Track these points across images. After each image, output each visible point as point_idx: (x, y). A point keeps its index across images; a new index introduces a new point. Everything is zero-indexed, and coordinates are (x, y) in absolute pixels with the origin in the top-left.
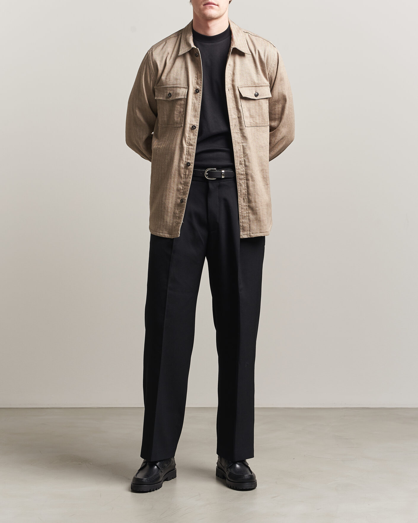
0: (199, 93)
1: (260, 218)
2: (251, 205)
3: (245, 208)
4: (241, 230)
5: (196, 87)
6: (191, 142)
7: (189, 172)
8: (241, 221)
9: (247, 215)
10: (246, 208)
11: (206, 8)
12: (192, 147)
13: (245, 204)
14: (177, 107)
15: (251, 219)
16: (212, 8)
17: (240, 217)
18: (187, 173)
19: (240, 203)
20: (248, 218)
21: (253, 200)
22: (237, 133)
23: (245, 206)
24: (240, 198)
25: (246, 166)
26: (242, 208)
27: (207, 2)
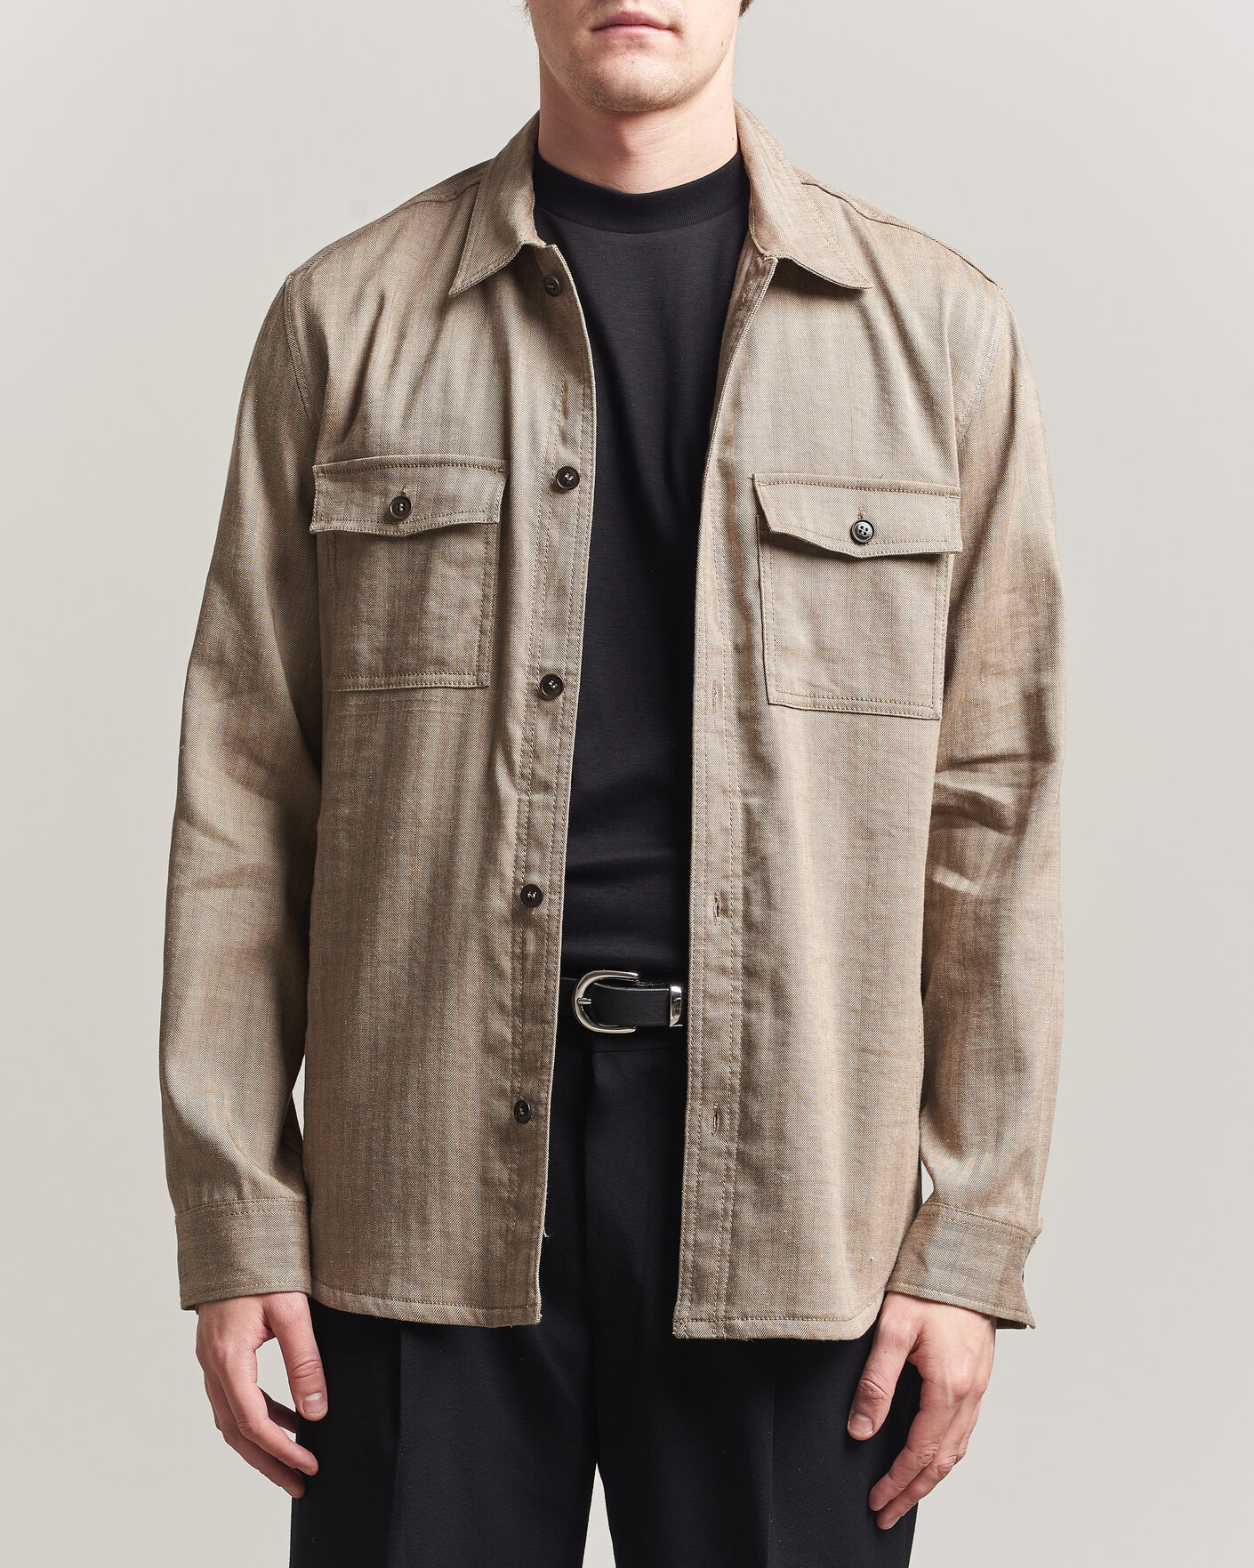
0: (577, 488)
1: (794, 1232)
2: (754, 1151)
3: (721, 1163)
4: (687, 1291)
5: (557, 458)
6: (541, 772)
7: (540, 940)
8: (691, 1238)
9: (725, 1210)
10: (728, 1169)
11: (606, 48)
12: (551, 799)
13: (722, 1145)
14: (443, 576)
15: (746, 1235)
16: (641, 45)
17: (688, 1216)
18: (531, 948)
19: (695, 1136)
20: (728, 1225)
21: (768, 1124)
22: (719, 732)
23: (719, 1155)
24: (698, 1105)
25: (749, 925)
26: (702, 1166)
27: (612, 11)
